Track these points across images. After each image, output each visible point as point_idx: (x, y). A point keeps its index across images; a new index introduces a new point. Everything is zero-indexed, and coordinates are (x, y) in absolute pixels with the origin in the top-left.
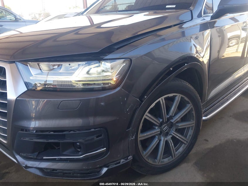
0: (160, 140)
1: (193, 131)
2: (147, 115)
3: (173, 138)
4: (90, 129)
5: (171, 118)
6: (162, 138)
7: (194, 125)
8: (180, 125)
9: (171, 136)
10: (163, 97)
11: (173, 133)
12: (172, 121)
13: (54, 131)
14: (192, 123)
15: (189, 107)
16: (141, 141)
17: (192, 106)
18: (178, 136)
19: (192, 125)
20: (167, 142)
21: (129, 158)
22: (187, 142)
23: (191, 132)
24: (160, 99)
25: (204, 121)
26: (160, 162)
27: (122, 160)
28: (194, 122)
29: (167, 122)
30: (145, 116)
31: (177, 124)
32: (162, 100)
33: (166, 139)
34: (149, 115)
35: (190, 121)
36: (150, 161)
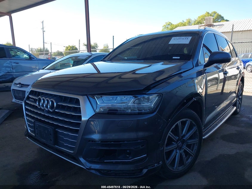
0: (177, 153)
1: (197, 146)
2: (170, 134)
3: (185, 151)
4: (137, 141)
5: (184, 136)
6: (178, 151)
7: (198, 142)
8: (189, 141)
9: (183, 150)
10: (180, 121)
11: (185, 147)
12: (185, 138)
13: (114, 142)
14: (197, 140)
15: (195, 128)
16: (165, 152)
17: (197, 128)
18: (188, 150)
19: (196, 142)
20: (181, 155)
21: (160, 162)
22: (193, 154)
23: (196, 147)
24: (178, 122)
25: (204, 139)
26: (177, 169)
27: (156, 164)
28: (198, 140)
29: (181, 139)
30: (169, 134)
31: (187, 141)
32: (179, 122)
33: (180, 152)
34: (172, 134)
35: (195, 139)
36: (170, 168)
